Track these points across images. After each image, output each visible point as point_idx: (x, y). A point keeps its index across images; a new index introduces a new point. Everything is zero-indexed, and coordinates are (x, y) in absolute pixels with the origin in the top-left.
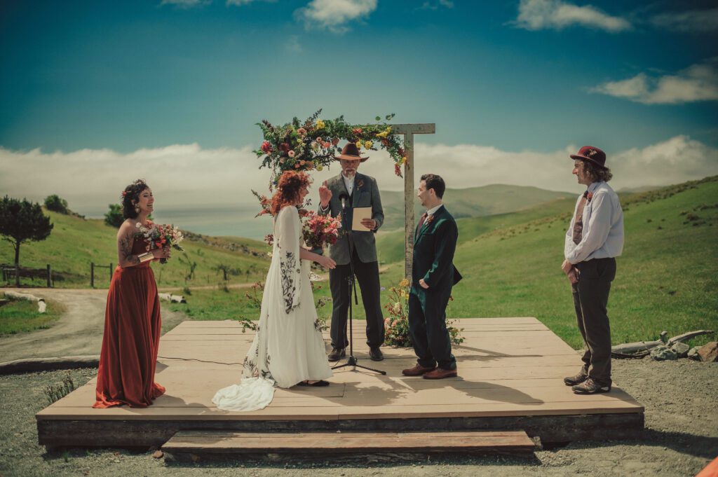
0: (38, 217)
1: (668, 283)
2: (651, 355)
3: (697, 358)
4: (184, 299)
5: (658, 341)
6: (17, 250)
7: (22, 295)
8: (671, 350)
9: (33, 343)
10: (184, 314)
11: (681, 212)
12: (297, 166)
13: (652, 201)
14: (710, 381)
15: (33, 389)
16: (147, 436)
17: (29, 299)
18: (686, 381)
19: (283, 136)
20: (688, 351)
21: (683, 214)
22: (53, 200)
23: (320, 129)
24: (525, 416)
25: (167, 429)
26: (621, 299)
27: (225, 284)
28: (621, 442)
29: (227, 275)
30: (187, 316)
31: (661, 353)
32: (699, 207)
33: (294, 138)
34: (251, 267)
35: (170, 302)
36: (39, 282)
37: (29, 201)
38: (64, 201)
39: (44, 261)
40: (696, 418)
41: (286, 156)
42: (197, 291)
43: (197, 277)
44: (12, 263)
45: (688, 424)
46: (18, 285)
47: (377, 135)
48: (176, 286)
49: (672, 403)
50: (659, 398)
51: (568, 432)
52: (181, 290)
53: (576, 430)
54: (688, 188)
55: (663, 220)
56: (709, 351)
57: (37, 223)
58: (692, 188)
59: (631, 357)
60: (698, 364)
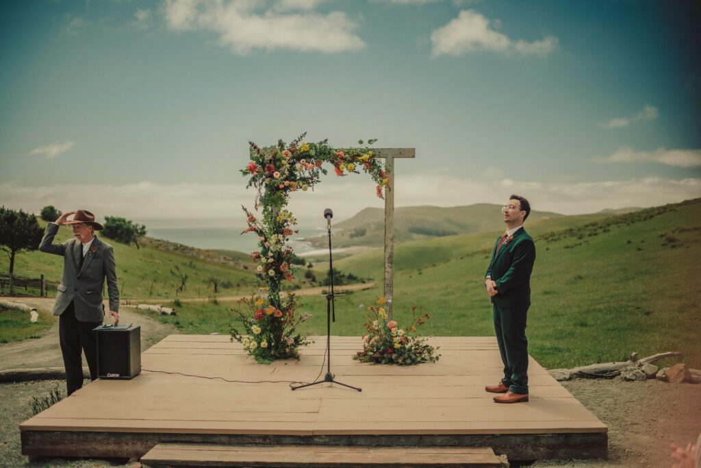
0: (34, 227)
1: (644, 304)
2: (622, 376)
3: (665, 379)
4: (175, 311)
5: (628, 362)
6: (12, 260)
7: (15, 305)
8: (640, 371)
9: (23, 352)
10: (173, 326)
11: (660, 234)
12: (281, 186)
13: (633, 222)
14: (675, 402)
15: (20, 399)
16: (127, 448)
17: (21, 309)
18: (653, 402)
19: (268, 157)
20: (657, 372)
21: (662, 236)
22: (50, 211)
23: (304, 152)
24: (493, 435)
25: (147, 441)
26: (598, 318)
27: (215, 297)
28: (585, 461)
29: (218, 288)
30: (176, 328)
31: (631, 374)
32: (678, 229)
33: (279, 160)
34: (242, 280)
35: (160, 314)
36: (33, 292)
37: (25, 211)
38: (59, 212)
39: (38, 270)
40: (660, 438)
41: (271, 176)
42: (188, 303)
43: (188, 289)
44: (7, 272)
45: (651, 444)
46: (12, 295)
47: (359, 158)
48: (167, 298)
49: (637, 424)
50: (625, 419)
51: (534, 451)
52: (171, 303)
53: (542, 449)
54: (667, 210)
55: (643, 242)
56: (676, 372)
57: (32, 233)
58: (671, 210)
59: (602, 377)
60: (666, 385)
